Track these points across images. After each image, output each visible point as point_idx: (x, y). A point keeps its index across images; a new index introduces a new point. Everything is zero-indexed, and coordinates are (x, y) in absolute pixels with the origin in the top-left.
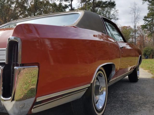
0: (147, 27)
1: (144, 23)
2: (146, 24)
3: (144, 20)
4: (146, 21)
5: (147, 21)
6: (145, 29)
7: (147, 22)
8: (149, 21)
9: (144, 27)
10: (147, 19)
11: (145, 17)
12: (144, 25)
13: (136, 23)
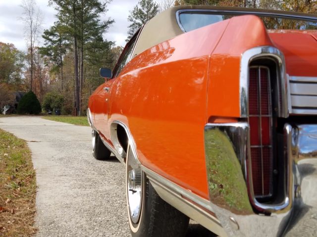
0: (49, 52)
1: (45, 43)
2: (47, 45)
3: (43, 37)
4: (48, 41)
5: (50, 40)
6: (46, 56)
7: (50, 43)
8: (54, 42)
9: (44, 51)
10: (51, 37)
11: (47, 33)
12: (45, 48)
13: (33, 39)
